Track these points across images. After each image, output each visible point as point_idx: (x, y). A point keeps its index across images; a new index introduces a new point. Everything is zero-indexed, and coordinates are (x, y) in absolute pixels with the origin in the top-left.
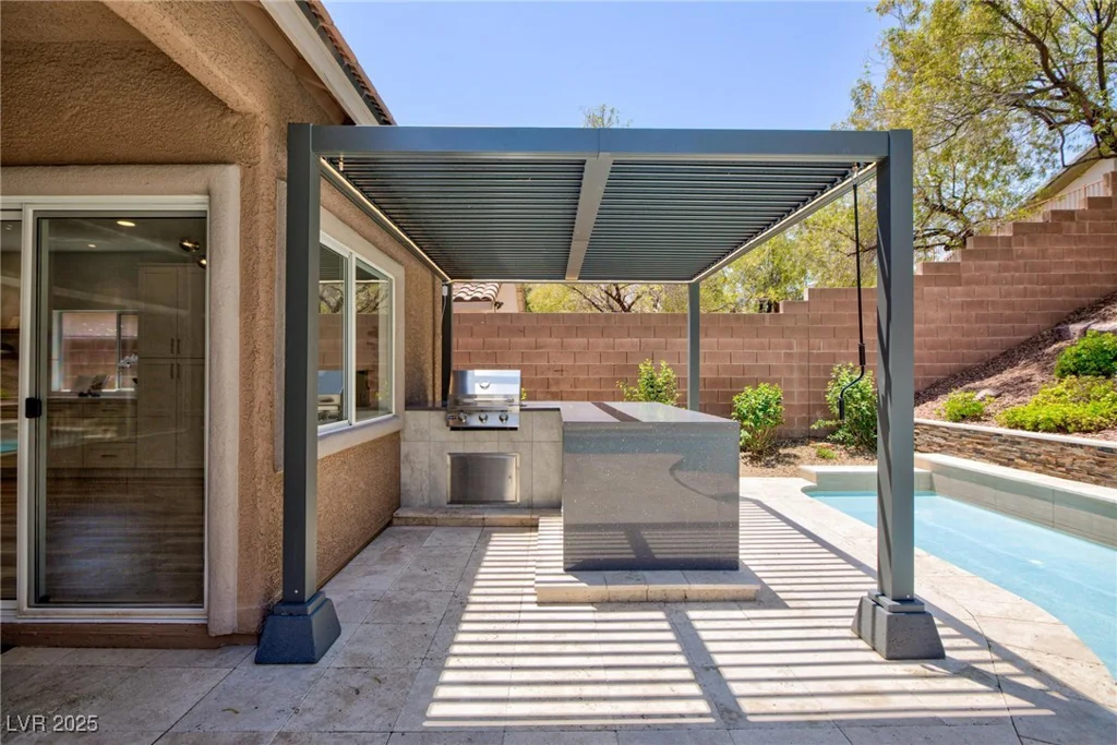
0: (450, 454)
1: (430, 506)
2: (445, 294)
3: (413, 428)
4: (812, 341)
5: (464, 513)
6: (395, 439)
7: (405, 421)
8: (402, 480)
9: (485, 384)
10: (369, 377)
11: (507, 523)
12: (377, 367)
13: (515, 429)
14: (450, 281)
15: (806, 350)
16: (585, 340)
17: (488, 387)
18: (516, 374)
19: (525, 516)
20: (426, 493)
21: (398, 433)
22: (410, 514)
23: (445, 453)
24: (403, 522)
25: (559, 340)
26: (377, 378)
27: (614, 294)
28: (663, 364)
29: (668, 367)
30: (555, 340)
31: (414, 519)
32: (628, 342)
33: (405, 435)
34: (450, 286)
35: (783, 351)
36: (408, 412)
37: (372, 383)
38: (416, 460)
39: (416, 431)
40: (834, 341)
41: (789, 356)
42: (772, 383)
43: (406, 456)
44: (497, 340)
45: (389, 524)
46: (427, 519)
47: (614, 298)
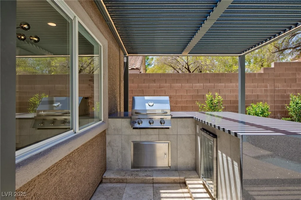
0: (133, 142)
1: (122, 170)
2: (125, 61)
3: (113, 128)
4: (276, 84)
5: (142, 176)
6: (103, 134)
7: (109, 124)
8: (107, 156)
9: (151, 104)
10: (89, 101)
11: (167, 181)
12: (93, 96)
13: (168, 128)
14: (128, 55)
15: (273, 88)
16: (180, 84)
17: (152, 105)
18: (167, 98)
19: (176, 178)
20: (120, 162)
21: (105, 131)
22: (112, 176)
23: (130, 141)
24: (108, 181)
25: (170, 84)
26: (94, 101)
27: (187, 67)
28: (216, 94)
29: (218, 95)
30: (168, 84)
31: (114, 179)
32: (198, 85)
33: (108, 132)
34: (127, 57)
35: (263, 89)
36: (110, 119)
37: (91, 103)
38: (115, 145)
39: (114, 129)
40: (285, 84)
41: (266, 91)
42: (264, 102)
43: (109, 143)
44: (143, 85)
45: (101, 182)
46: (122, 179)
47: (187, 69)
